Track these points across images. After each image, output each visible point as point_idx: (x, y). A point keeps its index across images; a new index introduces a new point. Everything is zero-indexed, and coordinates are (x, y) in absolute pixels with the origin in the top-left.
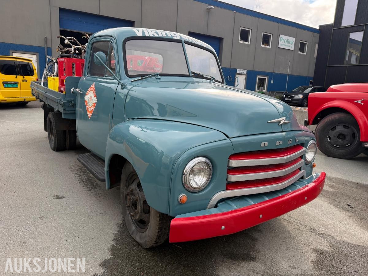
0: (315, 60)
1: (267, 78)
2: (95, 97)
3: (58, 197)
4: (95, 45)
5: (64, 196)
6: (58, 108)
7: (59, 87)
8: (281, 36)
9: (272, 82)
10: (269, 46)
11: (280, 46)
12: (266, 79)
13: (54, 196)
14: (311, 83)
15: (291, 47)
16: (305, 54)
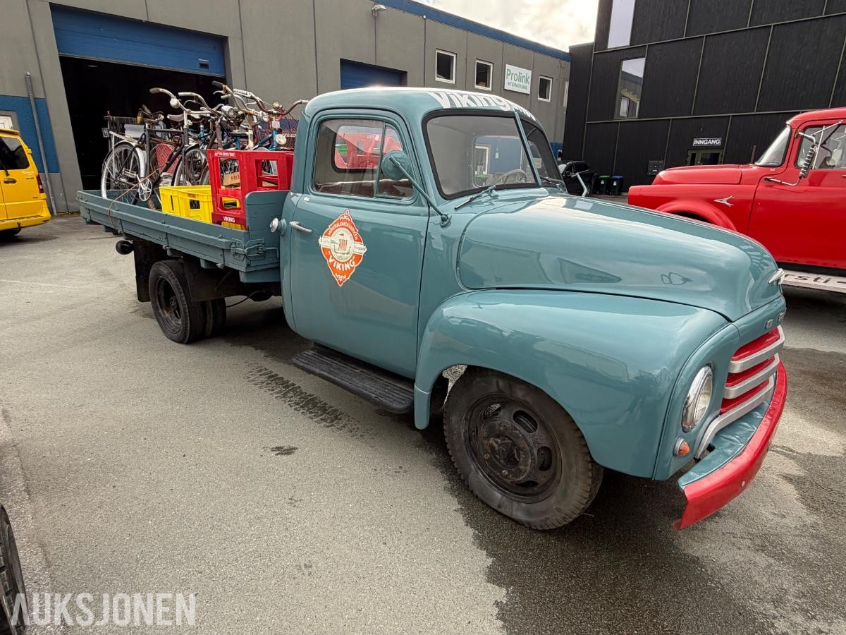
0: (565, 113)
1: (487, 148)
2: (359, 240)
3: (282, 451)
4: (328, 125)
5: (294, 446)
6: (224, 261)
7: (213, 214)
8: (508, 67)
9: (497, 156)
10: (489, 87)
11: (507, 87)
12: (486, 150)
13: (272, 450)
14: (560, 155)
15: (525, 88)
16: (549, 101)
